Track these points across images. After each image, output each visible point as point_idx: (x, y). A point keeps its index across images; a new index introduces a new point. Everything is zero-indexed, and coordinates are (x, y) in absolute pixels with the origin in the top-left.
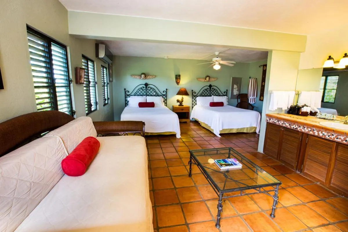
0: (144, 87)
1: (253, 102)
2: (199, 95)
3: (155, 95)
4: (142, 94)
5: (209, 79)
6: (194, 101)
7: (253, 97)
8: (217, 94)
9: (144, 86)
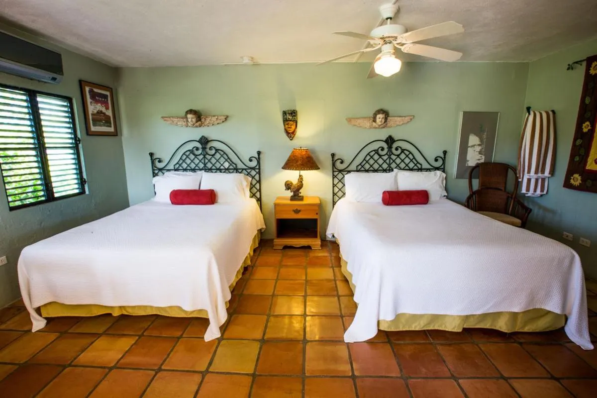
0: (197, 149)
1: (535, 190)
2: (353, 167)
3: (227, 170)
4: (193, 166)
5: (386, 119)
6: (340, 185)
7: (540, 175)
8: (411, 165)
9: (199, 145)
